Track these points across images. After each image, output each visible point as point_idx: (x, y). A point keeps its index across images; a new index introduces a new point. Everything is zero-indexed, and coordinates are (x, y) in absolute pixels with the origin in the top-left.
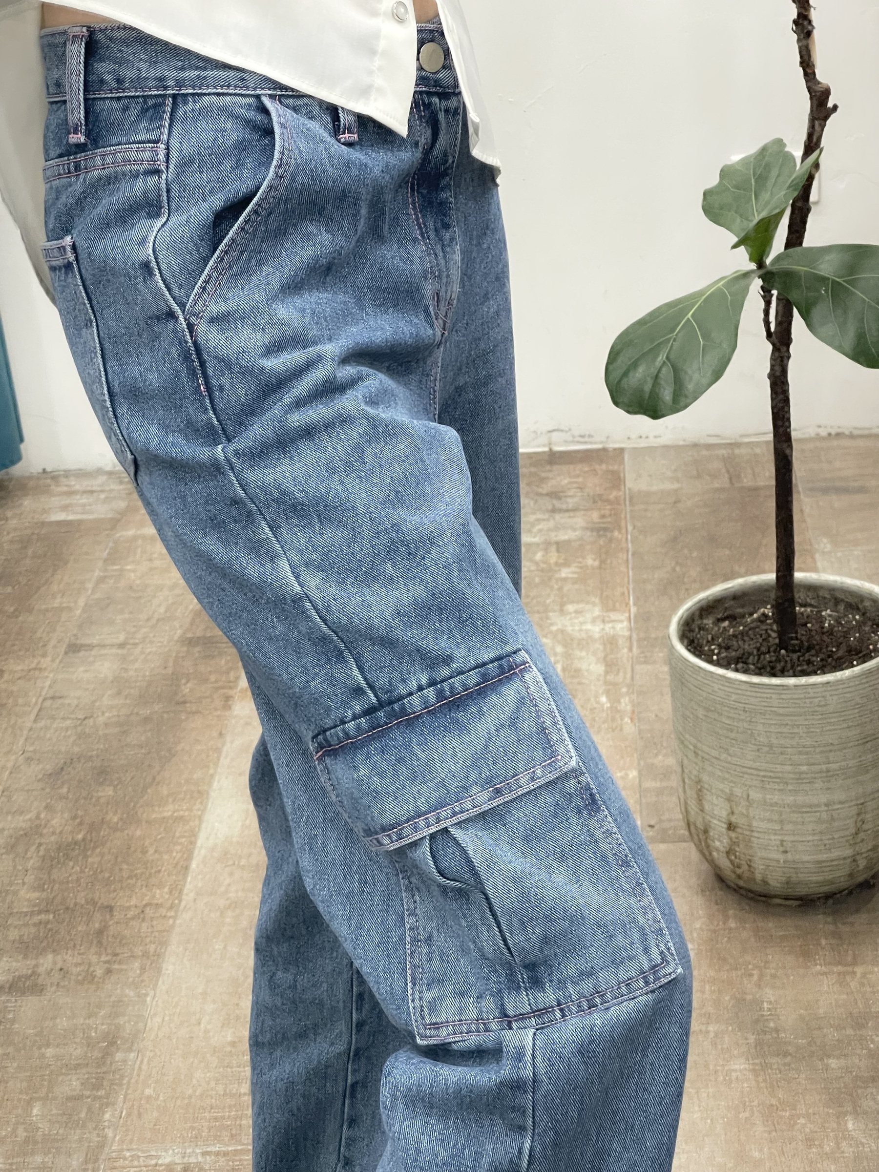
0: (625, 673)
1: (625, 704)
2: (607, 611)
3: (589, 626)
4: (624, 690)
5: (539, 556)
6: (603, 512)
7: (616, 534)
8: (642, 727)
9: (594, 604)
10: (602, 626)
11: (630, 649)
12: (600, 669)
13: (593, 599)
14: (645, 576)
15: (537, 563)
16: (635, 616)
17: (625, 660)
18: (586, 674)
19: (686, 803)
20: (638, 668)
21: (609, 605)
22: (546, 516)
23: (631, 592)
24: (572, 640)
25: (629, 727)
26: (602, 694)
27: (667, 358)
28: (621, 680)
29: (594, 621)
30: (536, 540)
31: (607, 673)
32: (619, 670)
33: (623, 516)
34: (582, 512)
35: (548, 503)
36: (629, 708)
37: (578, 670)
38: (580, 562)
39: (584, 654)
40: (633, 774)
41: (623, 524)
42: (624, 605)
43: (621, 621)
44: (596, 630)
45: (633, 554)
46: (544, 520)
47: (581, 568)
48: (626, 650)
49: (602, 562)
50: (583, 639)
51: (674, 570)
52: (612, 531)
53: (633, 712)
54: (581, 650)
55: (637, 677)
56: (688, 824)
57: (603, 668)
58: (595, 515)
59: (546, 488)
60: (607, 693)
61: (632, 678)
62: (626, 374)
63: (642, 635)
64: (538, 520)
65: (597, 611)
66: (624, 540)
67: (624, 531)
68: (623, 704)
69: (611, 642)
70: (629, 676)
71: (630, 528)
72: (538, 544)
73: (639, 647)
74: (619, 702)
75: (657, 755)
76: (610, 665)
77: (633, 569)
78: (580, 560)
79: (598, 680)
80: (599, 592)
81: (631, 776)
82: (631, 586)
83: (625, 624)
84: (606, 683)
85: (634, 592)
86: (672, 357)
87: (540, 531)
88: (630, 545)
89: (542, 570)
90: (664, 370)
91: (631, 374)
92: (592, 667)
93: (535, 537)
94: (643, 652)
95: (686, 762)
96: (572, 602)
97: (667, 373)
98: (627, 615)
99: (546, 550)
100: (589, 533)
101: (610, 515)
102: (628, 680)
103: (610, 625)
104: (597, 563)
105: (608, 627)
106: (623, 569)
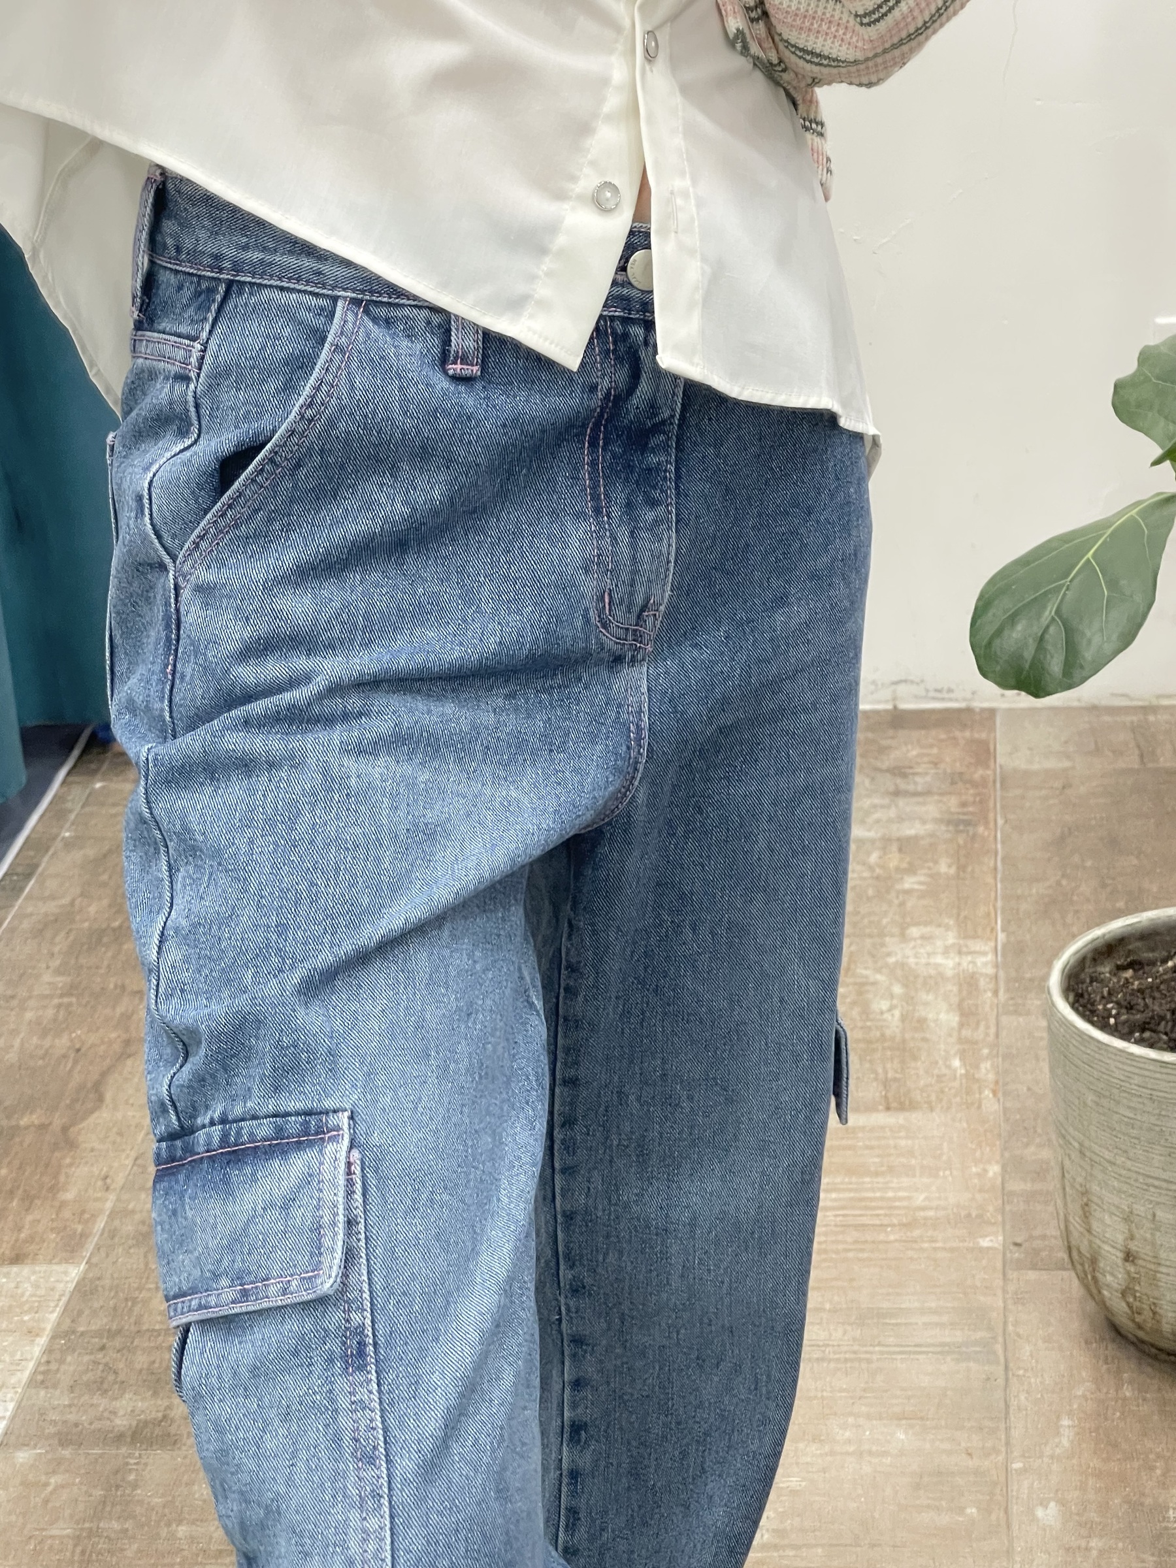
0: (988, 1027)
1: (986, 1071)
2: (966, 937)
3: (939, 959)
4: (986, 1051)
5: (874, 858)
6: (964, 797)
7: (981, 829)
8: (1008, 1105)
9: (947, 928)
10: (957, 960)
11: (996, 993)
12: (954, 1019)
13: (946, 921)
14: (1019, 892)
15: (871, 868)
16: (1004, 946)
17: (987, 1008)
18: (932, 1025)
19: (1066, 1221)
20: (1004, 1020)
21: (969, 929)
22: (886, 801)
23: (999, 913)
24: (916, 977)
25: (991, 1105)
26: (955, 1055)
27: (1058, 612)
28: (982, 1037)
29: (946, 951)
30: (872, 834)
31: (961, 1025)
32: (978, 1023)
33: (991, 804)
34: (936, 797)
35: (889, 782)
36: (991, 1077)
37: (922, 1021)
38: (929, 868)
39: (930, 997)
40: (994, 1170)
41: (991, 815)
42: (988, 930)
43: (985, 954)
44: (948, 964)
45: (1003, 859)
46: (882, 807)
47: (931, 876)
48: (989, 994)
49: (962, 868)
50: (931, 977)
51: (1059, 883)
52: (975, 825)
53: (997, 1082)
54: (928, 992)
55: (1004, 1033)
56: (1069, 1249)
57: (957, 1019)
58: (953, 802)
59: (886, 763)
60: (963, 1055)
61: (997, 1035)
62: (999, 632)
63: (1013, 974)
64: (875, 806)
65: (951, 938)
66: (991, 838)
67: (992, 825)
68: (983, 1071)
69: (969, 982)
70: (993, 1030)
71: (1000, 822)
72: (873, 841)
73: (1008, 990)
74: (977, 1067)
75: (1027, 1145)
76: (968, 1014)
77: (1002, 881)
78: (931, 864)
79: (950, 1035)
80: (955, 911)
81: (991, 1174)
82: (999, 904)
83: (990, 957)
84: (960, 1040)
85: (1003, 913)
86: (1064, 610)
87: (878, 821)
88: (999, 846)
89: (877, 878)
90: (1052, 630)
91: (1006, 632)
92: (943, 1016)
93: (869, 830)
94: (1012, 999)
95: (1067, 1163)
96: (917, 924)
97: (1056, 634)
98: (992, 944)
99: (884, 850)
100: (943, 828)
101: (974, 802)
102: (991, 1038)
103: (969, 958)
104: (953, 871)
105: (966, 961)
106: (989, 880)
